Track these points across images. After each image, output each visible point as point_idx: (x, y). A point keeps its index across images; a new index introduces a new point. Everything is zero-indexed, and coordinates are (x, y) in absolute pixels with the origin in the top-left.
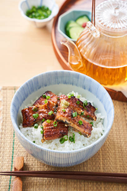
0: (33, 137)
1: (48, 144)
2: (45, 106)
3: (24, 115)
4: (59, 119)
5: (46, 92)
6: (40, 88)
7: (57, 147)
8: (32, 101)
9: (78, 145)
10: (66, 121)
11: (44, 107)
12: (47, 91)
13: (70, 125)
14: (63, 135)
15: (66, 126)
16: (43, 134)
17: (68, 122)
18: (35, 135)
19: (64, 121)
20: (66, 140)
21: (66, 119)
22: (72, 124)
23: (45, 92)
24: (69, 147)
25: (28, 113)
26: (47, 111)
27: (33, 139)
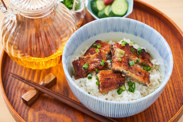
0: (87, 88)
1: (104, 95)
2: (97, 55)
3: (76, 67)
4: (116, 69)
5: (96, 42)
6: (89, 37)
7: (114, 98)
8: (82, 51)
9: (137, 95)
10: (123, 71)
11: (95, 57)
12: (96, 40)
13: (128, 75)
14: (120, 86)
15: (123, 75)
16: (99, 85)
17: (125, 71)
18: (89, 86)
19: (121, 71)
20: (124, 91)
21: (123, 69)
22: (130, 73)
23: (94, 42)
24: (127, 97)
25: (79, 64)
26: (99, 60)
27: (88, 90)
